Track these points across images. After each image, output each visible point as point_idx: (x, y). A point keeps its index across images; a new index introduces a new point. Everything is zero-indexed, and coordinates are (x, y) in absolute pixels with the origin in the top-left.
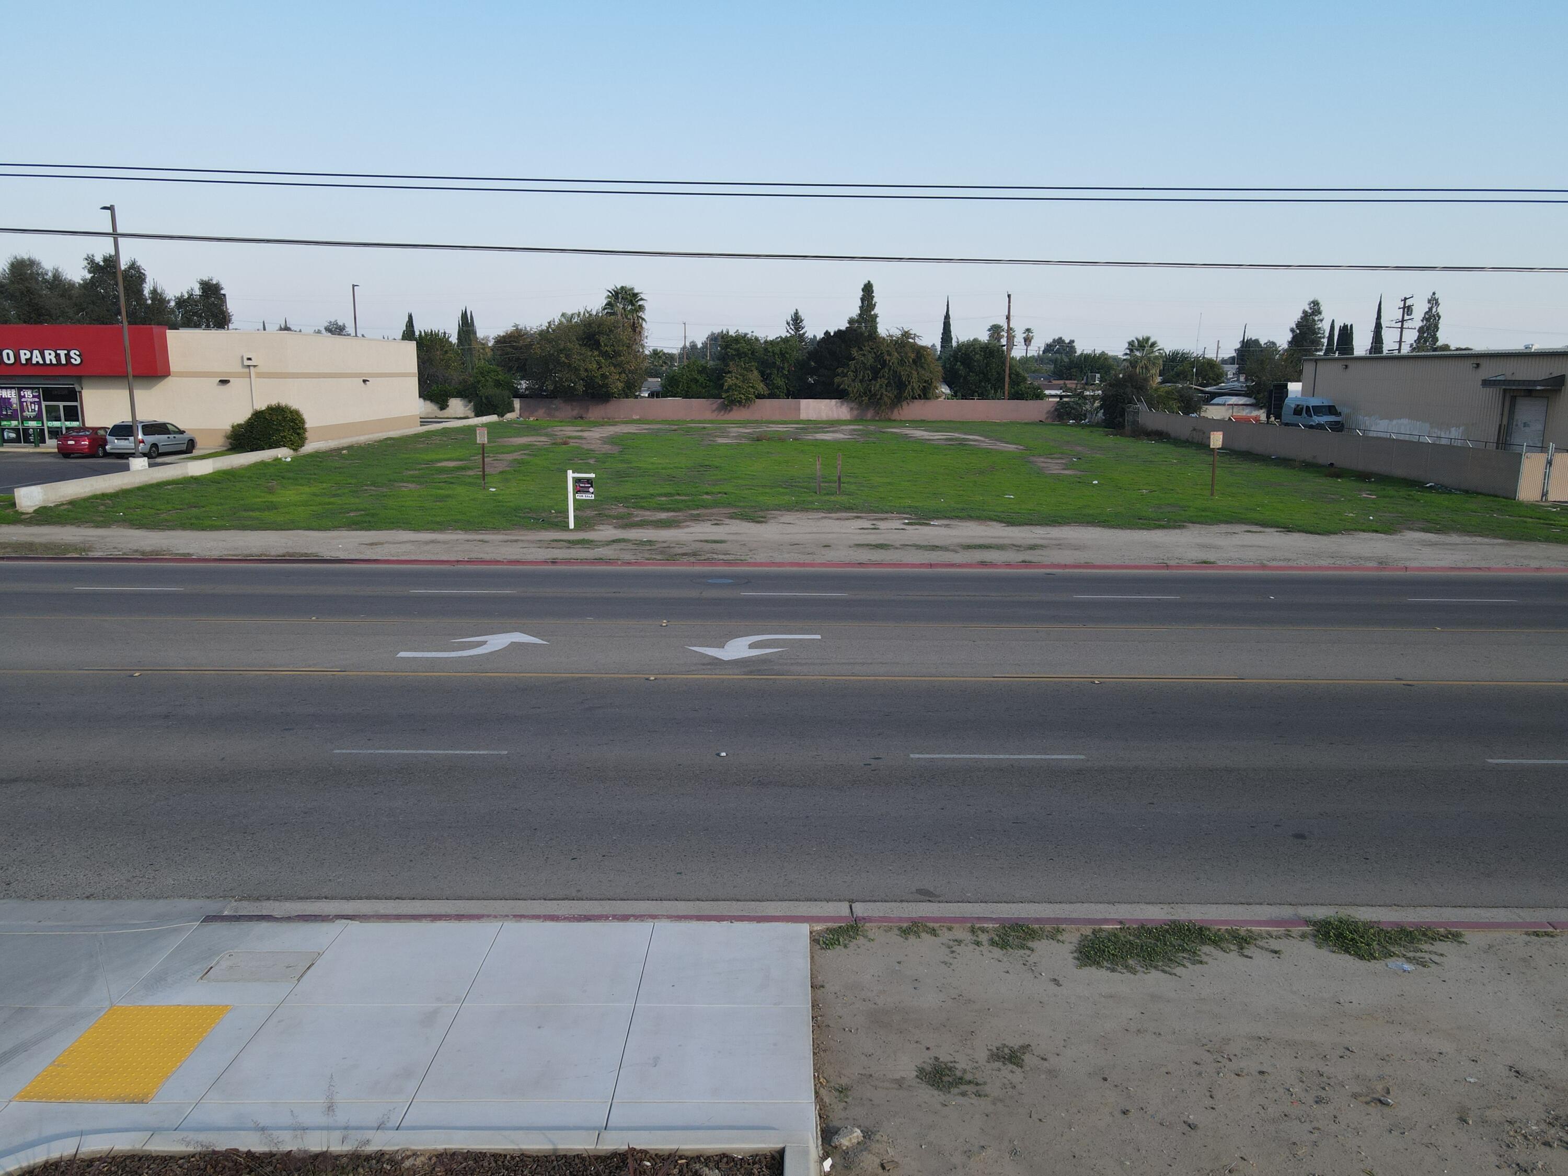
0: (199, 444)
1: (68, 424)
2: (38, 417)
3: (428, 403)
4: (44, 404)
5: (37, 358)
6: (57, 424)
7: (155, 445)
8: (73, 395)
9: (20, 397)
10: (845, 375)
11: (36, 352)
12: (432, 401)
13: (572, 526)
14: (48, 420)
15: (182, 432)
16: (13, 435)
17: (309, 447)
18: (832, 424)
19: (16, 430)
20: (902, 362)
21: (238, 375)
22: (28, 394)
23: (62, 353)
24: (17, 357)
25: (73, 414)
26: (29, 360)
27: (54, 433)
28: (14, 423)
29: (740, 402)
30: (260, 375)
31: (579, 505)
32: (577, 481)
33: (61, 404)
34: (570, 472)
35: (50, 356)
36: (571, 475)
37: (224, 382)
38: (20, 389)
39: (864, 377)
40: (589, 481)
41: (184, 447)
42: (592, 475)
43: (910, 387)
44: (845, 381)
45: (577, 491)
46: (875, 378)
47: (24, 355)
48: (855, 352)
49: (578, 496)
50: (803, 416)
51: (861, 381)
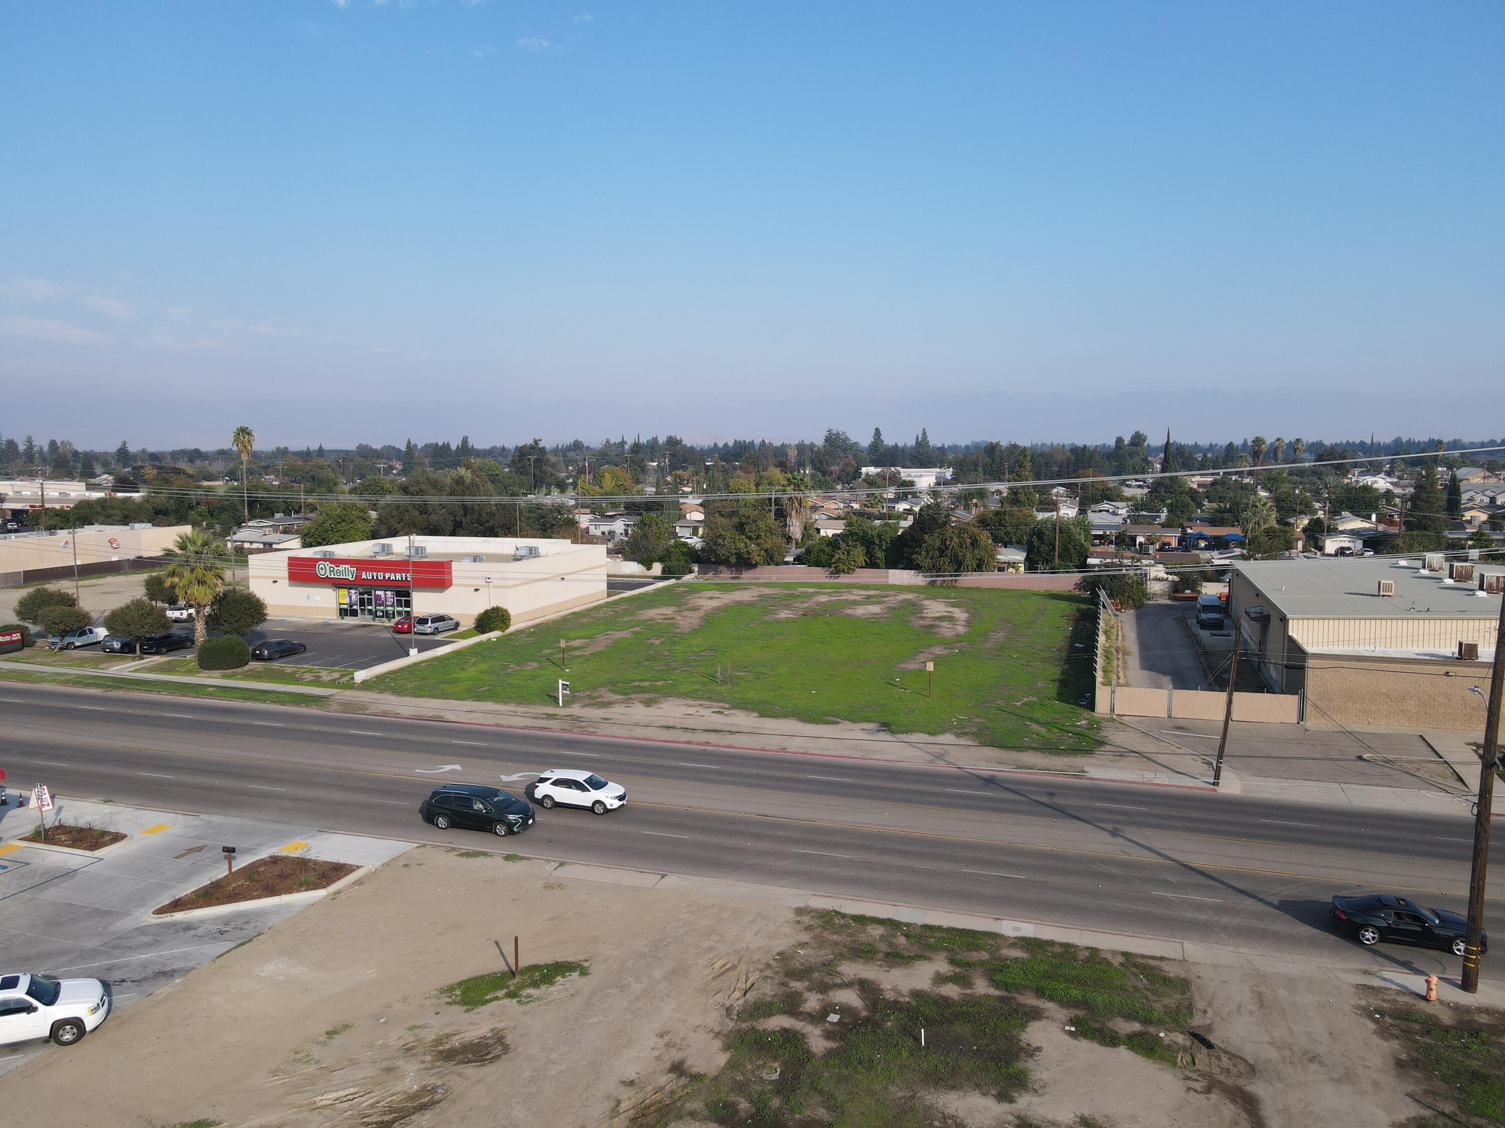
0: (462, 623)
1: (406, 609)
2: (393, 605)
3: (640, 565)
4: (395, 598)
5: (393, 578)
6: (401, 609)
7: (437, 628)
8: (408, 595)
9: (386, 594)
10: (920, 554)
11: (392, 574)
12: (642, 564)
13: (561, 705)
14: (397, 606)
15: (452, 619)
16: (381, 614)
17: (512, 629)
18: (910, 589)
19: (383, 611)
20: (961, 546)
21: (483, 586)
22: (389, 593)
23: (404, 575)
24: (384, 577)
25: (408, 604)
26: (389, 578)
27: (400, 613)
28: (382, 608)
29: (844, 571)
30: (494, 587)
31: (564, 696)
32: (563, 685)
33: (403, 599)
34: (560, 681)
35: (398, 577)
36: (561, 682)
37: (477, 590)
38: (386, 591)
39: (933, 555)
40: (567, 685)
41: (453, 627)
42: (568, 683)
43: (965, 564)
44: (919, 558)
45: (563, 689)
46: (941, 556)
47: (387, 575)
48: (926, 537)
49: (564, 691)
50: (891, 582)
51: (932, 558)
